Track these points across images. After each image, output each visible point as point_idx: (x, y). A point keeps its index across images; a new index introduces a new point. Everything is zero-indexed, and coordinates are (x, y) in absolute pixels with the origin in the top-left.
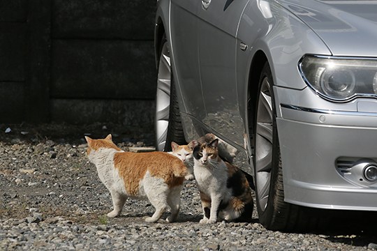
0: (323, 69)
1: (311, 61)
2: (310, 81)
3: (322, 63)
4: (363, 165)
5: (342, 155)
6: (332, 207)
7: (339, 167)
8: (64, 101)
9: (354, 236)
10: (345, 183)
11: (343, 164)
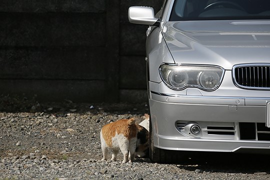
0: (170, 71)
1: (165, 67)
2: (164, 78)
3: (170, 67)
4: (190, 125)
5: (179, 120)
6: (177, 149)
7: (178, 126)
8: (127, 91)
9: (197, 165)
10: (181, 135)
11: (180, 125)
